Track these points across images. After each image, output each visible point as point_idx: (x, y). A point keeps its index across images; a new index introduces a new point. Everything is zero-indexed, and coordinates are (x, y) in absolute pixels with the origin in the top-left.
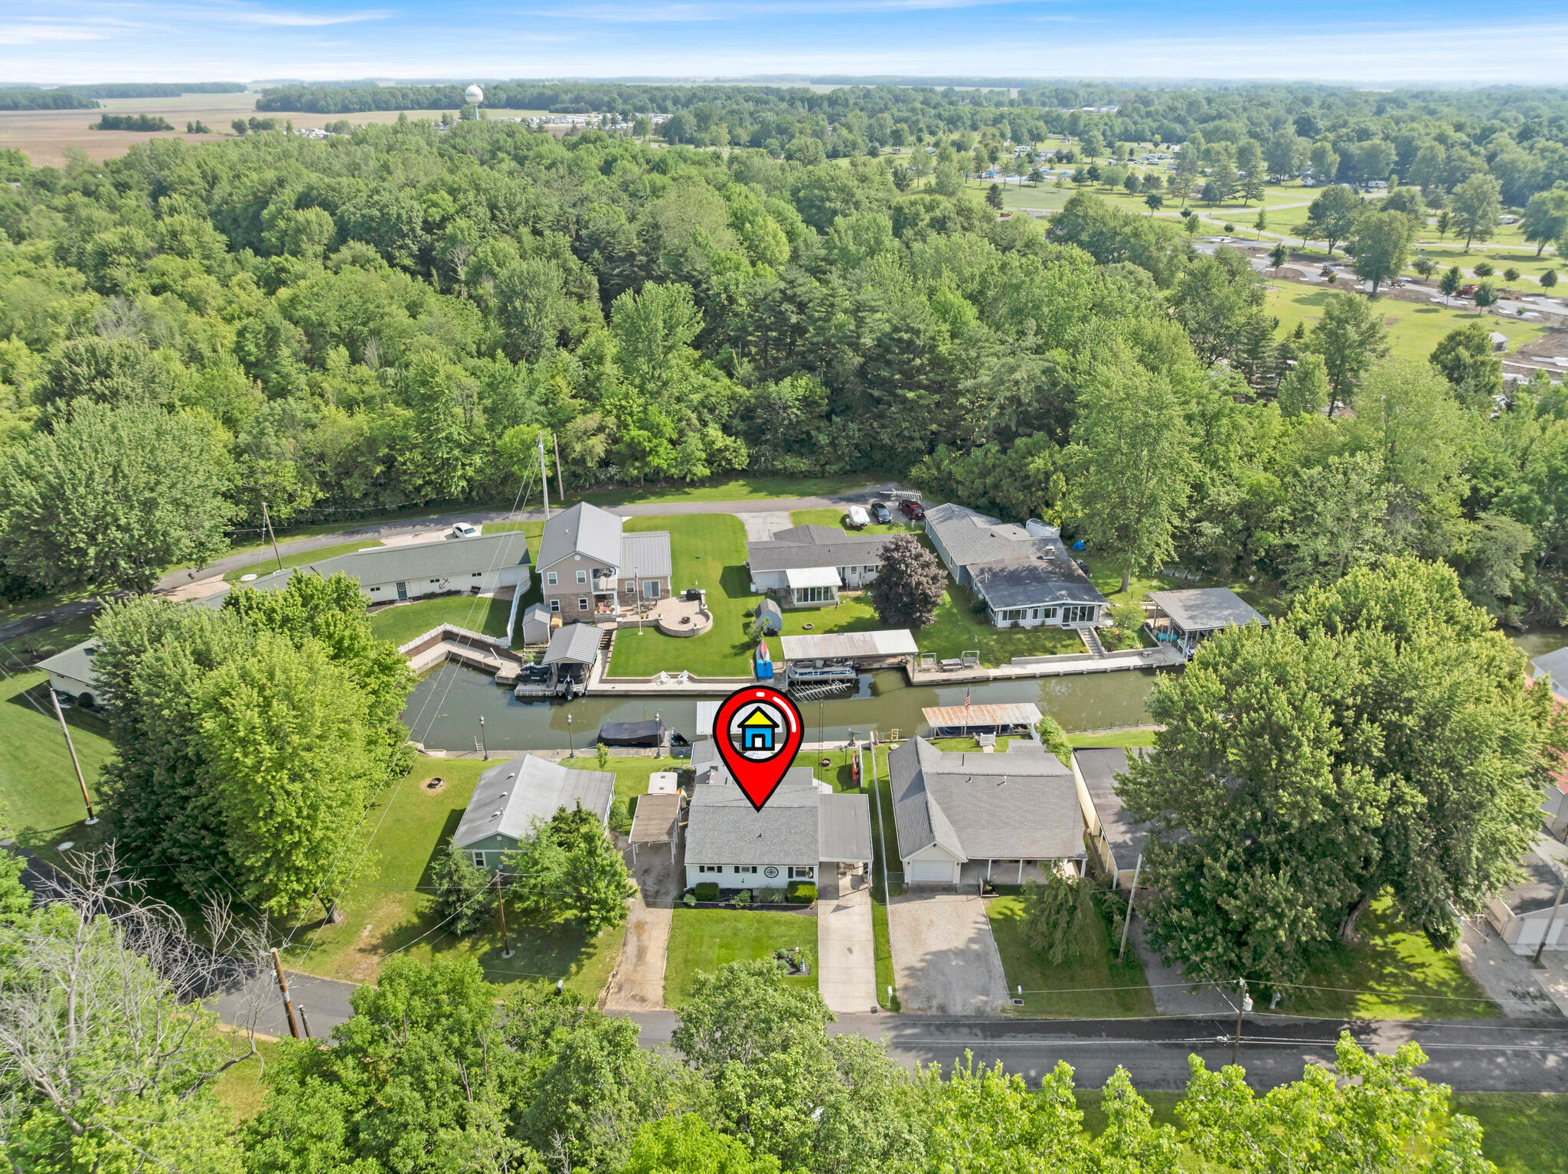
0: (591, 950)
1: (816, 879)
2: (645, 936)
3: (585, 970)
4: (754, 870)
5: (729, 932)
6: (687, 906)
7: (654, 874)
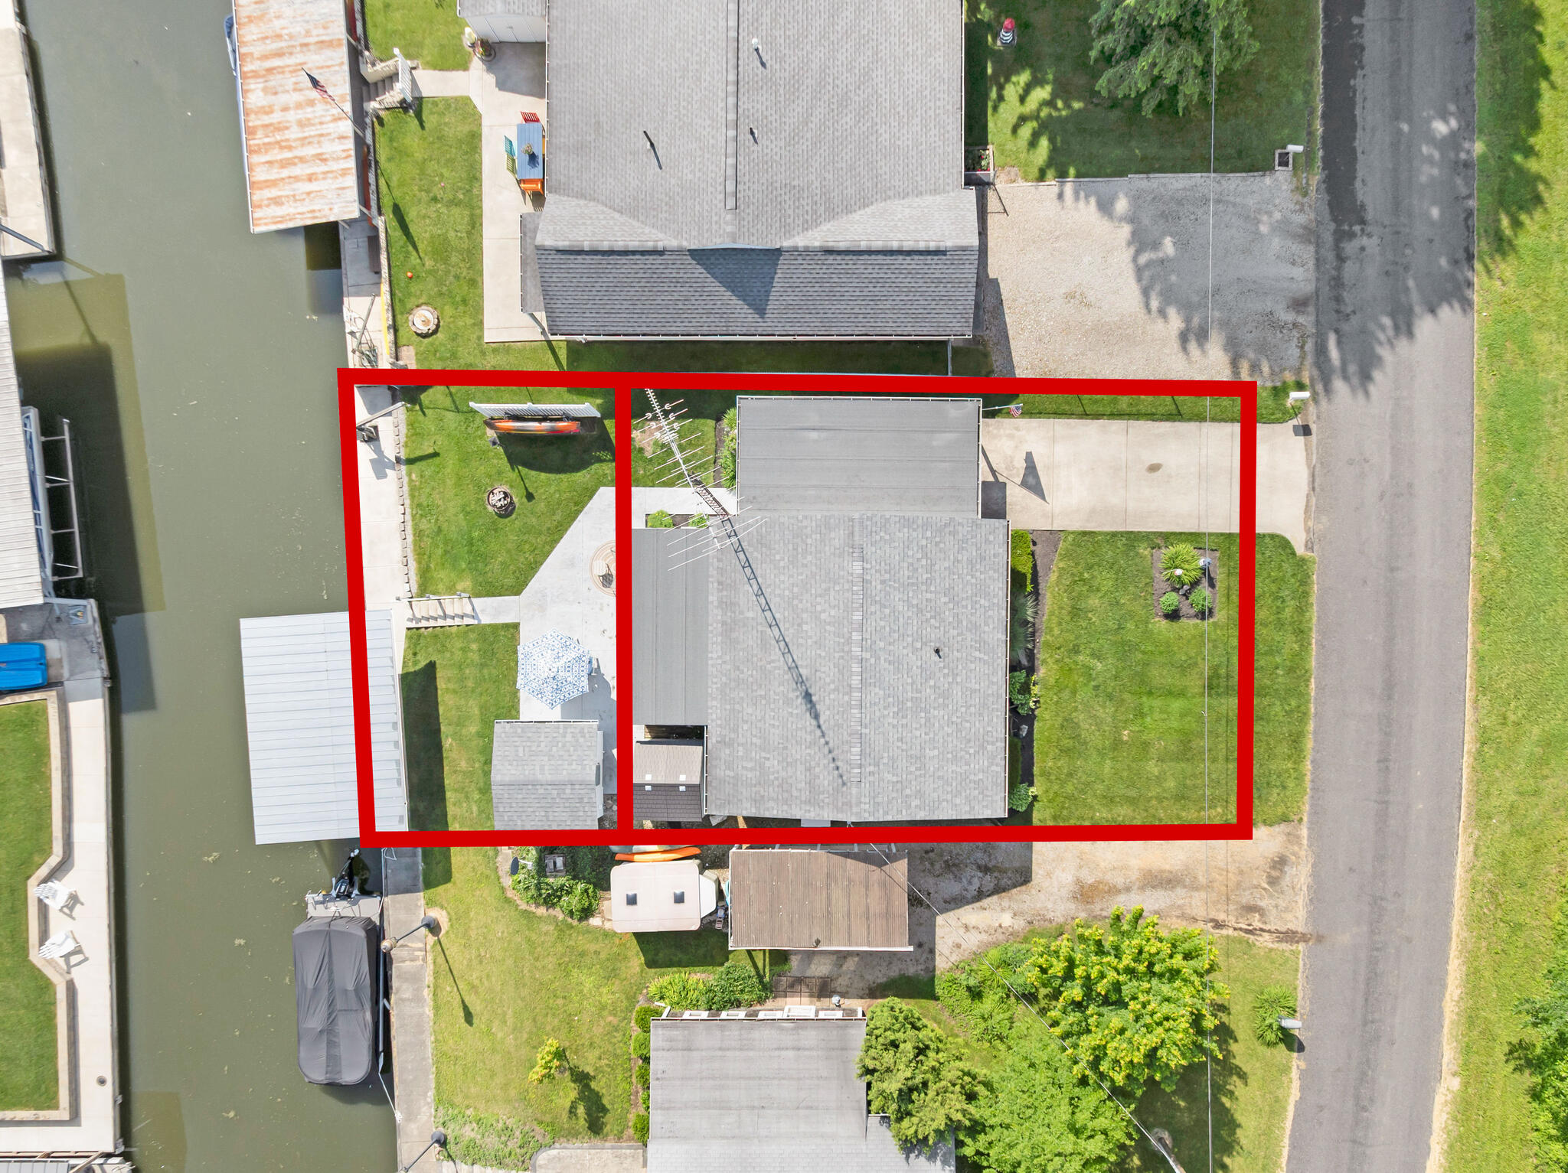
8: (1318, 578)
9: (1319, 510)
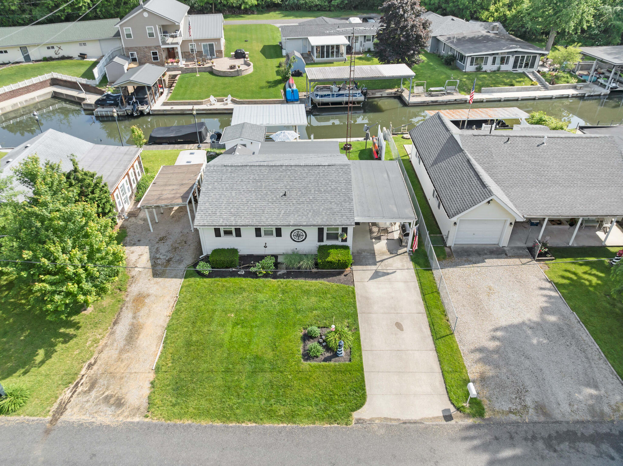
0: (71, 331)
1: (349, 243)
2: (143, 312)
3: (55, 358)
4: (279, 233)
5: (247, 305)
6: (201, 275)
7: (169, 242)
8: (336, 427)
9: (388, 427)
